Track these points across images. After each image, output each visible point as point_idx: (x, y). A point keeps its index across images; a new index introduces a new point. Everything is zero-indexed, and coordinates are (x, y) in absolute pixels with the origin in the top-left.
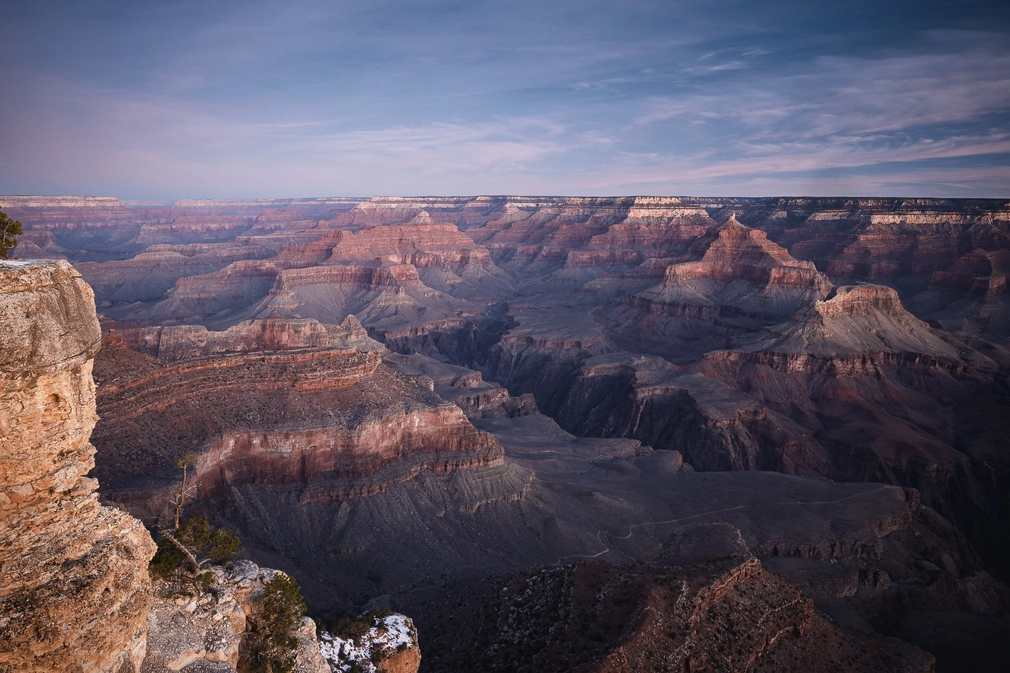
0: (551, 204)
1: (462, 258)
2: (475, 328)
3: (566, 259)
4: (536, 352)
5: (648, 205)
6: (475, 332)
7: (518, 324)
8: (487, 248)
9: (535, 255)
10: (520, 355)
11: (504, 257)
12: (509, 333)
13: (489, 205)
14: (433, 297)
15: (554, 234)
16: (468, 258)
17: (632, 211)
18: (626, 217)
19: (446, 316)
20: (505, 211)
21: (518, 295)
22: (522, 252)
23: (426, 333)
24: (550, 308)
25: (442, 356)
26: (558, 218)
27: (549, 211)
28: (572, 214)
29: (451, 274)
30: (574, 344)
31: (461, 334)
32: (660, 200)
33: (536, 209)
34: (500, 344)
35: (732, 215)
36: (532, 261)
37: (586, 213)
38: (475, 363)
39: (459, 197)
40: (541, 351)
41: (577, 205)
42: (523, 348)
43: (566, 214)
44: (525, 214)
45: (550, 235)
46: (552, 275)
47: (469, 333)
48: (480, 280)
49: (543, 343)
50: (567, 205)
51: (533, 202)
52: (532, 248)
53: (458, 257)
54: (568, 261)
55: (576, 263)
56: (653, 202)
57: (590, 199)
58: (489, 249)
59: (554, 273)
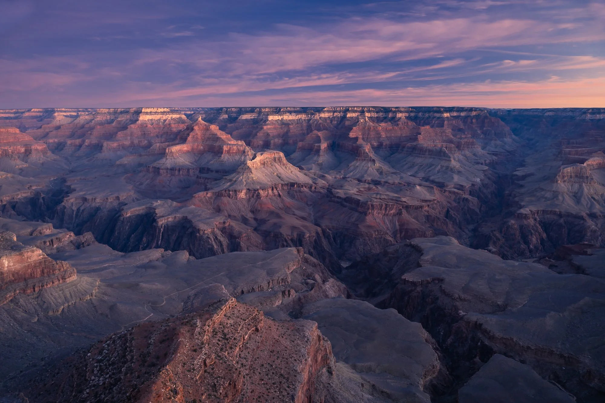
0: (87, 113)
1: (26, 150)
2: (43, 195)
3: (102, 147)
4: (90, 206)
5: (151, 112)
6: (43, 198)
7: (74, 190)
8: (44, 143)
9: (80, 146)
10: (78, 209)
11: (58, 148)
12: (69, 196)
13: (41, 114)
14: (6, 178)
15: (92, 132)
16: (31, 150)
17: (141, 116)
18: (138, 120)
19: (19, 190)
20: (54, 118)
21: (72, 171)
22: (71, 144)
23: (4, 203)
24: (96, 178)
25: (21, 217)
26: (93, 121)
27: (87, 117)
28: (102, 119)
29: (18, 162)
30: (115, 198)
31: (33, 201)
32: (158, 109)
33: (77, 116)
34: (63, 204)
35: (199, 118)
36: (79, 150)
37: (112, 118)
38: (46, 218)
39: (18, 109)
40: (93, 205)
41: (105, 113)
42: (80, 205)
43: (98, 119)
44: (70, 120)
45: (89, 132)
46: (94, 157)
47: (39, 199)
48: (42, 164)
49: (94, 200)
50: (99, 113)
51: (75, 112)
52: (78, 141)
53: (23, 150)
54: (104, 148)
55: (110, 149)
56: (153, 111)
57: (113, 110)
58: (46, 143)
59: (95, 156)
